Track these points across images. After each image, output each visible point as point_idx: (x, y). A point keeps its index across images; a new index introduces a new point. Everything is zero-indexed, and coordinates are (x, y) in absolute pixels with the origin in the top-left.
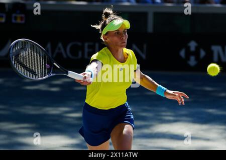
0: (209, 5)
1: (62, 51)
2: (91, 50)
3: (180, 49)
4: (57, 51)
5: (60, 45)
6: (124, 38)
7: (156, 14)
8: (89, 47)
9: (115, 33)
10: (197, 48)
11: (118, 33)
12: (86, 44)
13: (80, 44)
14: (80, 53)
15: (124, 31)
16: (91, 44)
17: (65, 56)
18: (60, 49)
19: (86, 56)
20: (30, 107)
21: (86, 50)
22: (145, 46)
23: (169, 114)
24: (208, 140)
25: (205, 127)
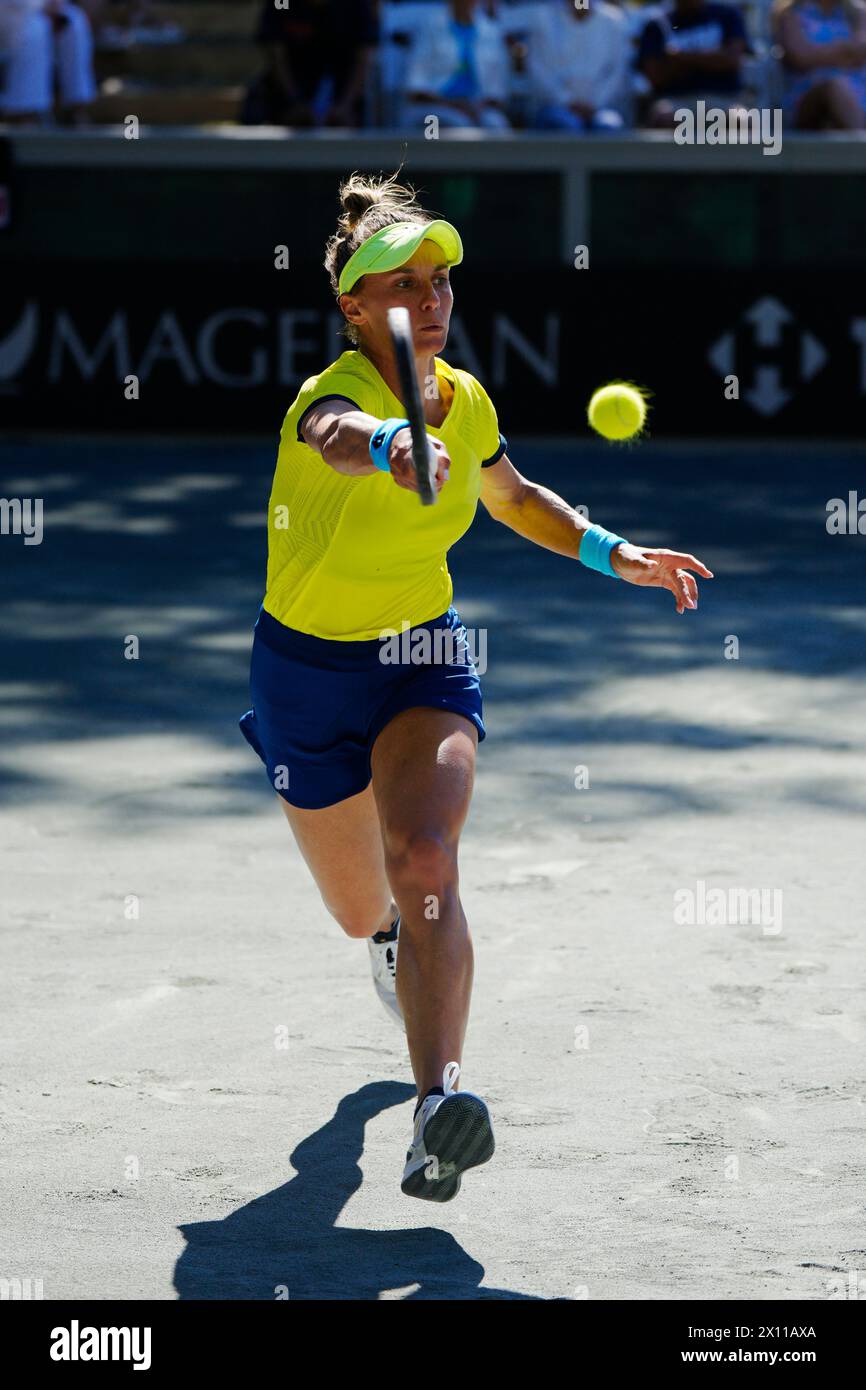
0: (839, 137)
1: (180, 351)
2: (308, 347)
3: (713, 338)
4: (155, 351)
5: (169, 324)
6: (435, 305)
7: (602, 182)
8: (301, 332)
9: (396, 284)
10: (790, 335)
11: (407, 284)
12: (287, 321)
13: (257, 318)
14: (260, 362)
15: (437, 275)
16: (310, 316)
17: (190, 373)
18: (167, 342)
19: (286, 374)
20: (33, 608)
21: (288, 346)
22: (553, 325)
23: (664, 630)
24: (842, 747)
25: (826, 688)
